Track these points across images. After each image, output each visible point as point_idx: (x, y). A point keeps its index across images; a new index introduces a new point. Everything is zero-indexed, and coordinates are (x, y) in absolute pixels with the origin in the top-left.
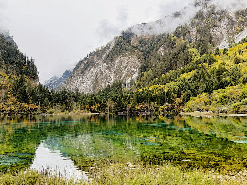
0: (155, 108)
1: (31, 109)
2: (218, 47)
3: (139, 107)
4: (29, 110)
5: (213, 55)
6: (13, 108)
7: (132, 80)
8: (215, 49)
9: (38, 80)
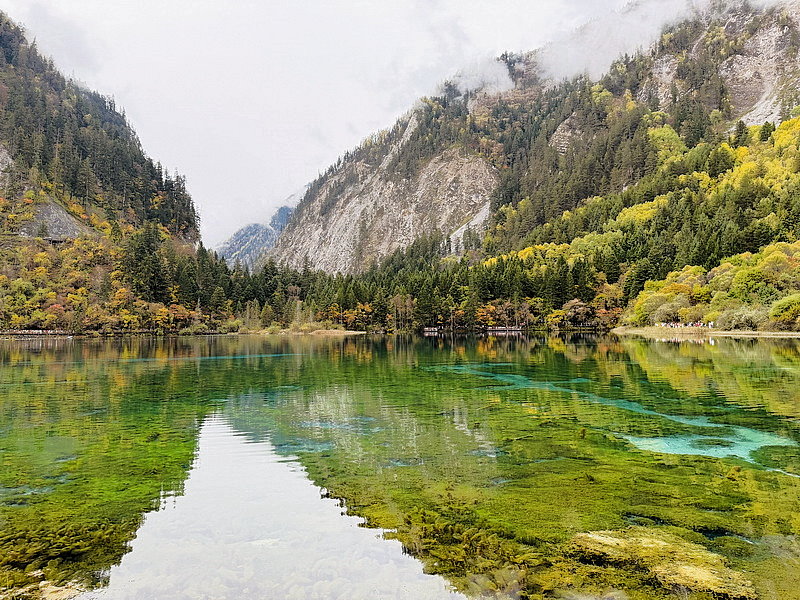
0: (536, 314)
1: (176, 320)
2: (744, 119)
3: (488, 312)
4: (169, 322)
5: (725, 145)
6: (127, 317)
7: (468, 233)
8: (734, 128)
9: (197, 237)
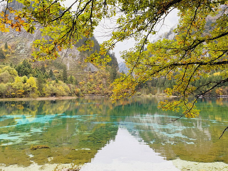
3: (220, 90)
